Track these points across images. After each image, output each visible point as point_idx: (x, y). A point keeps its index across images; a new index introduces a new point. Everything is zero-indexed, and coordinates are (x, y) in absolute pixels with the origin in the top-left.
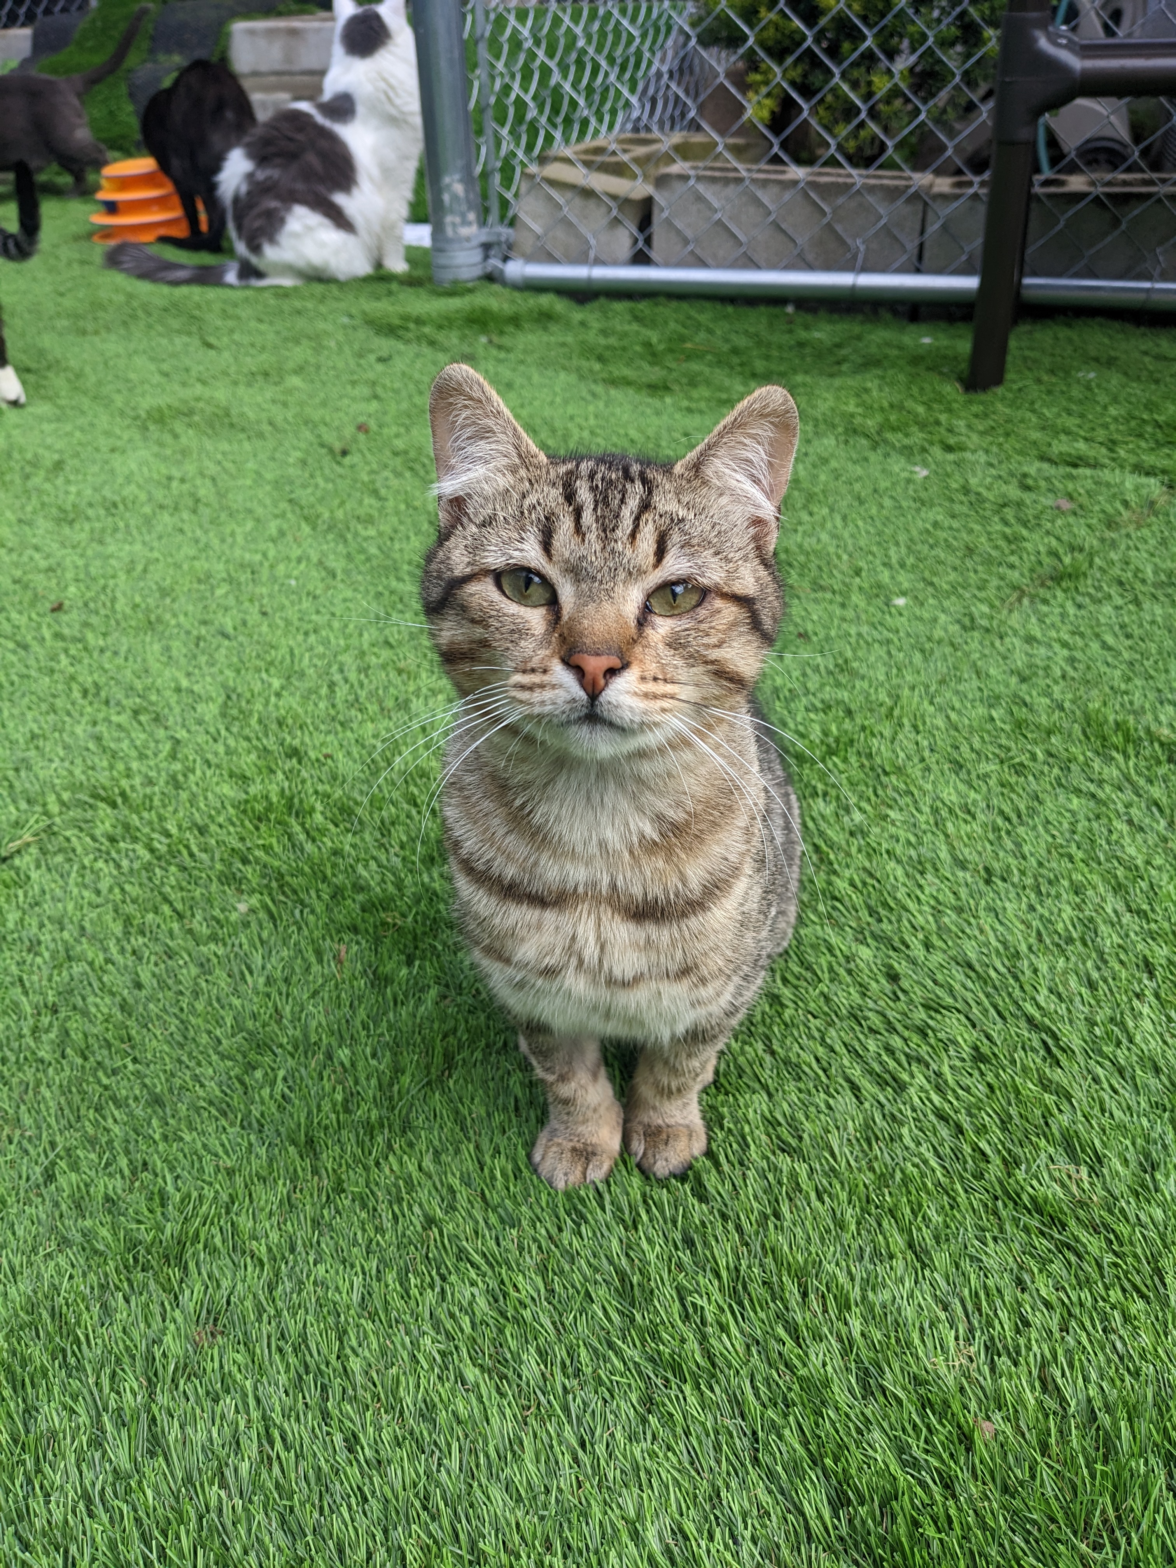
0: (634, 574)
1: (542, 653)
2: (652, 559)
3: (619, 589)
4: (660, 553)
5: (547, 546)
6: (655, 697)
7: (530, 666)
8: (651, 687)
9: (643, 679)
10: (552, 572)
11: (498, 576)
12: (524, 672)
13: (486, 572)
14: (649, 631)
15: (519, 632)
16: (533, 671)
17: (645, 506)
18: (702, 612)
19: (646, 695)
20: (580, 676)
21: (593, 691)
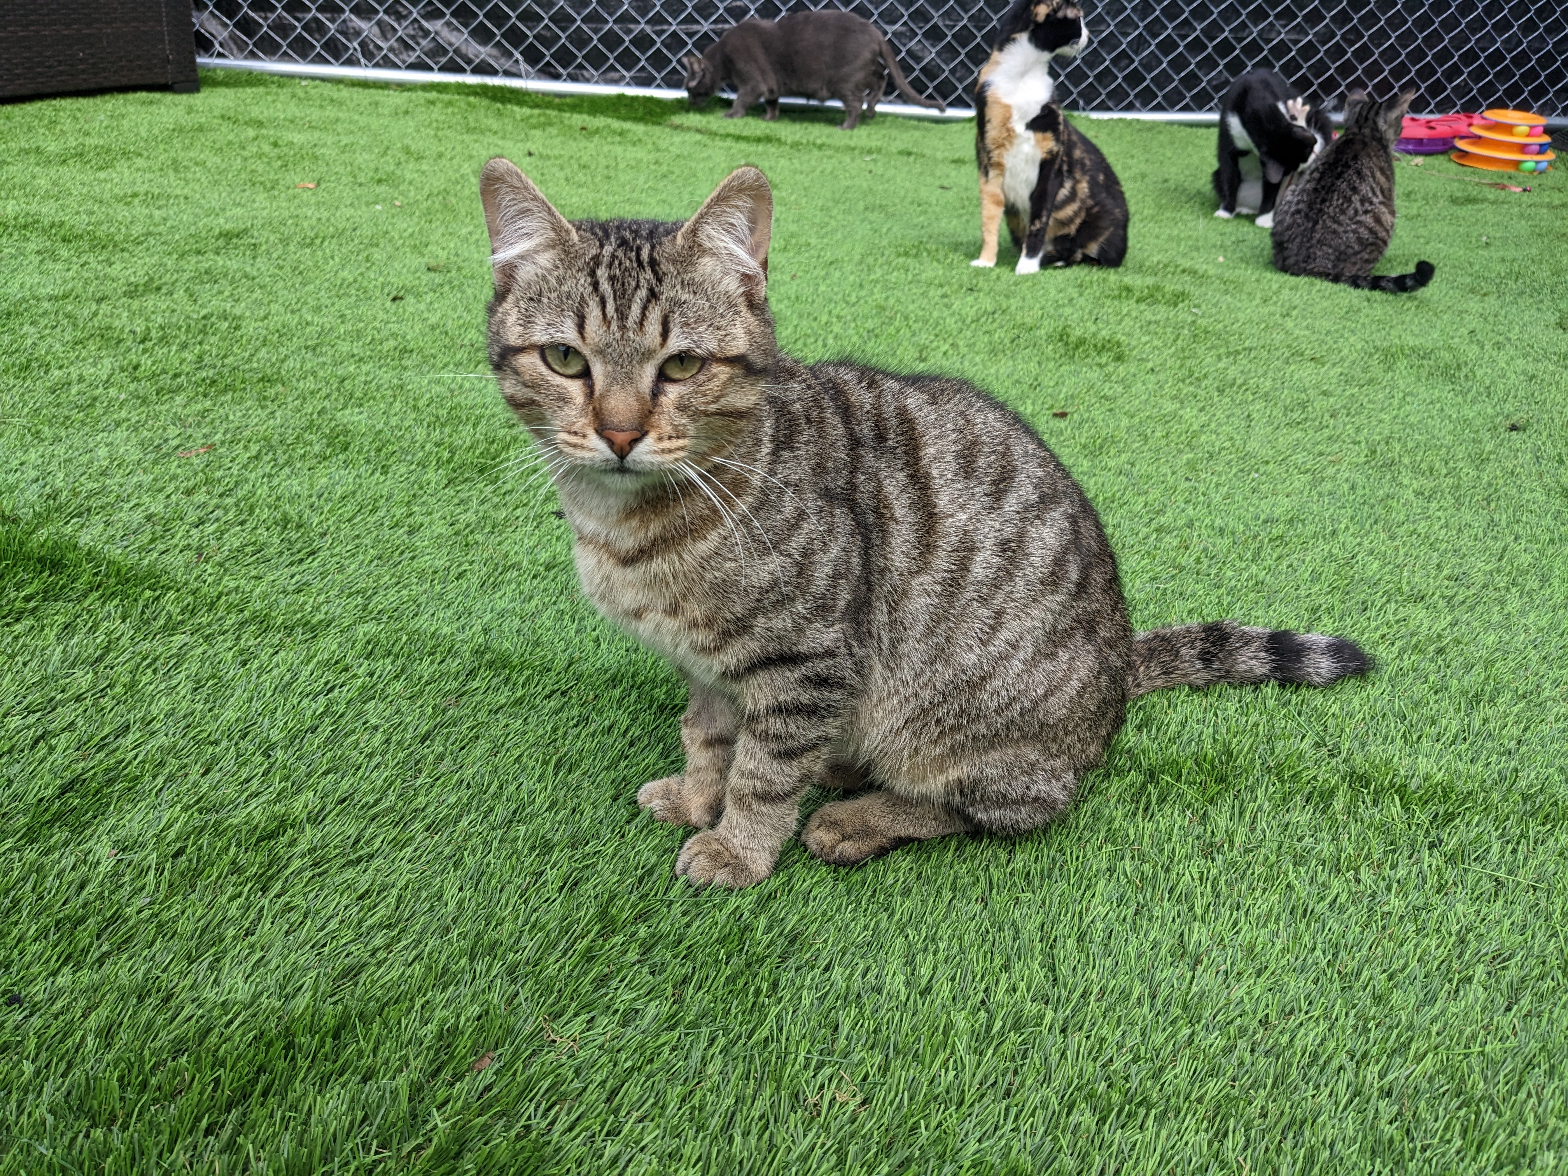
0: (647, 355)
1: (583, 420)
2: (658, 340)
3: (636, 370)
4: (665, 334)
5: (581, 327)
6: (670, 451)
7: (573, 429)
8: (666, 444)
9: (660, 439)
10: (586, 351)
11: (542, 350)
12: (569, 432)
13: (533, 347)
14: (663, 399)
15: (564, 399)
16: (576, 433)
17: (653, 295)
18: (701, 378)
19: (663, 451)
20: (611, 443)
21: (622, 453)
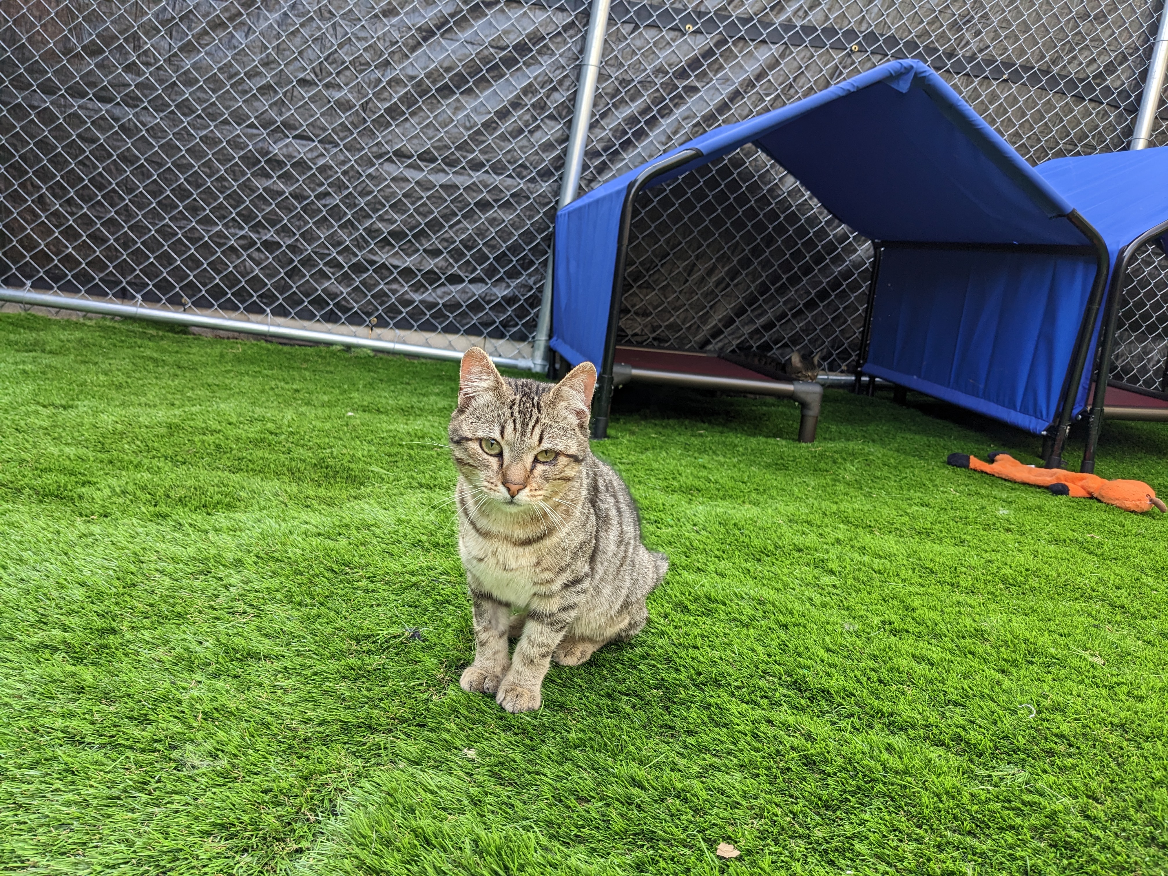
1: (496, 477)
2: (537, 443)
3: (525, 456)
4: (541, 440)
5: (502, 433)
8: (534, 493)
9: (531, 490)
10: (503, 443)
11: (481, 441)
12: (489, 482)
13: (476, 439)
14: (535, 471)
15: (488, 467)
16: (492, 483)
17: (538, 421)
18: (555, 462)
19: (532, 496)
20: (509, 490)
21: (513, 497)
